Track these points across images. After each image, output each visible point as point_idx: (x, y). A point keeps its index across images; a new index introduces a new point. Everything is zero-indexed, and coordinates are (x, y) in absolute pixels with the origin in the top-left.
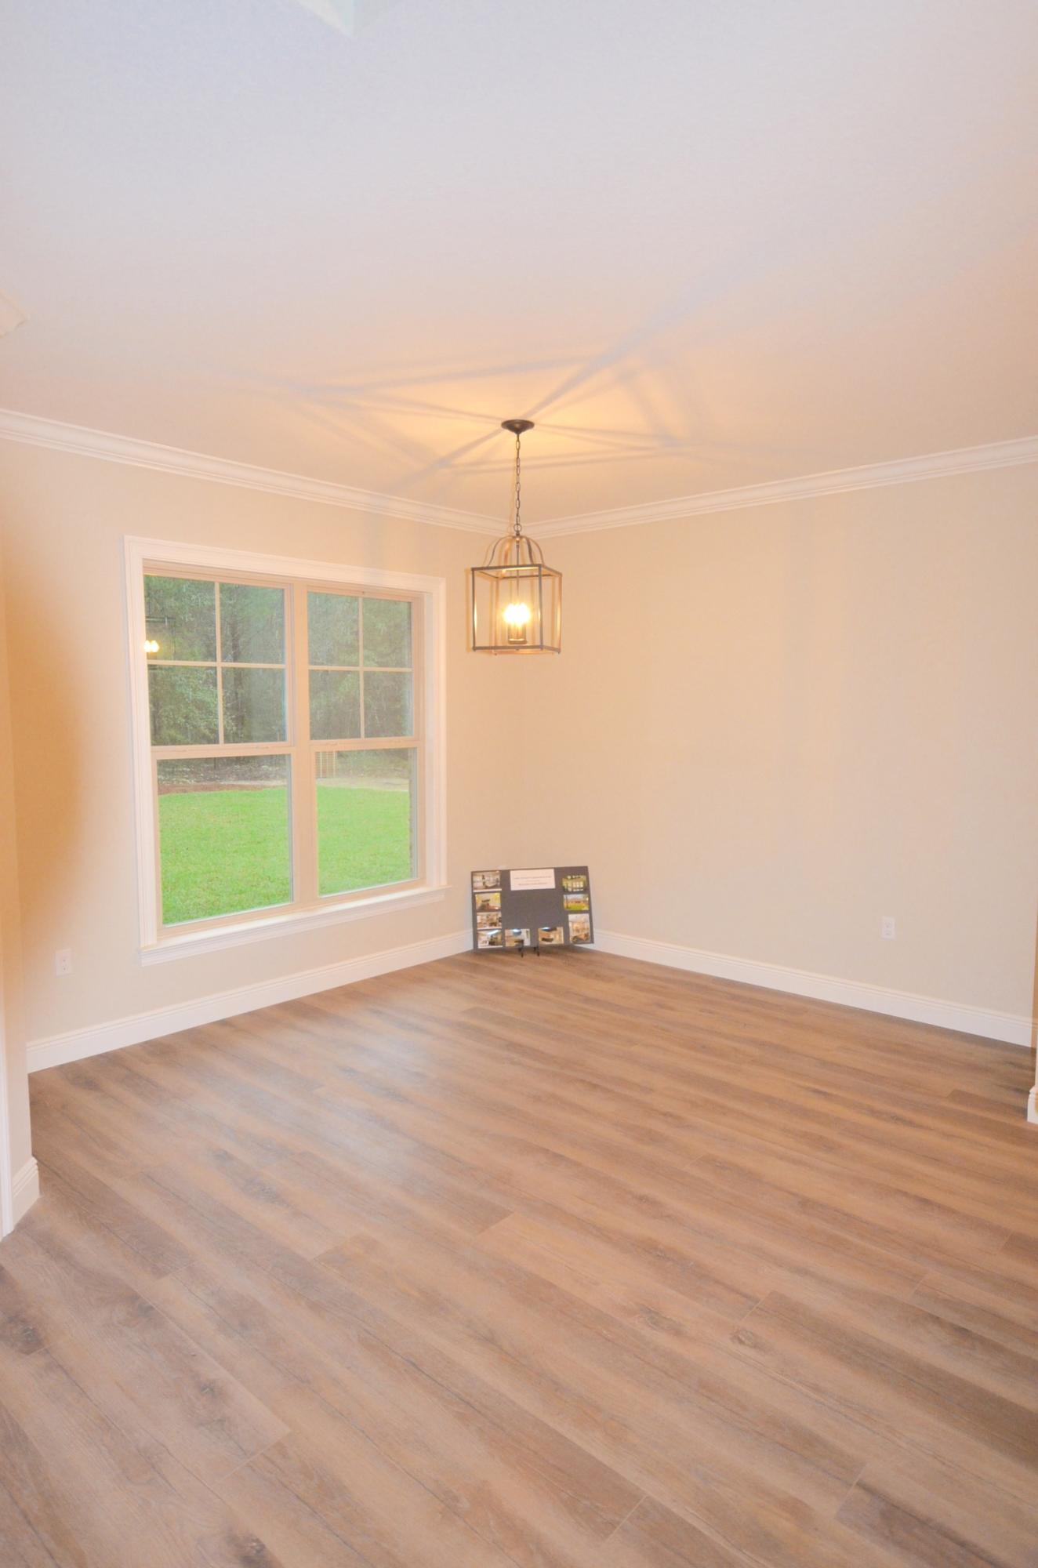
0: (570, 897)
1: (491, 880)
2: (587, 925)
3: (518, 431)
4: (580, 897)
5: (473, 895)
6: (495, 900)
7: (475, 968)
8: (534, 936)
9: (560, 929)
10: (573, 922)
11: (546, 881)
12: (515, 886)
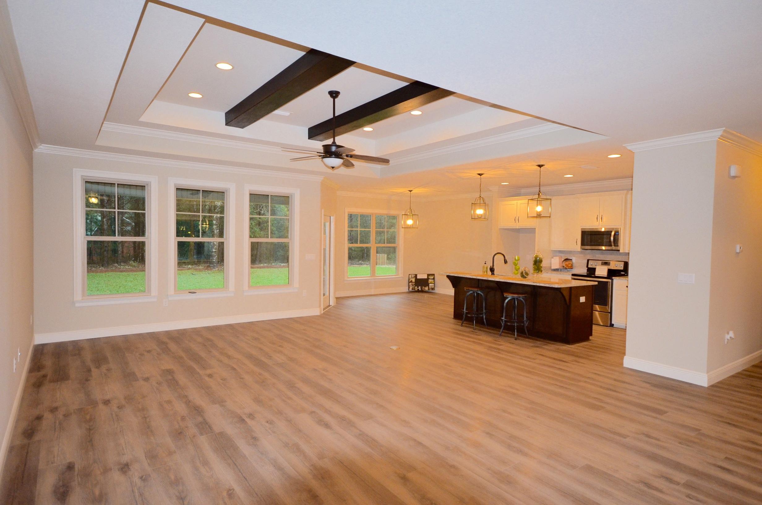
0: (430, 280)
1: (413, 276)
2: (433, 286)
3: (411, 192)
4: (432, 280)
5: (409, 279)
6: (414, 280)
7: (408, 293)
8: (421, 288)
9: (428, 287)
10: (430, 286)
11: (425, 277)
12: (418, 278)
